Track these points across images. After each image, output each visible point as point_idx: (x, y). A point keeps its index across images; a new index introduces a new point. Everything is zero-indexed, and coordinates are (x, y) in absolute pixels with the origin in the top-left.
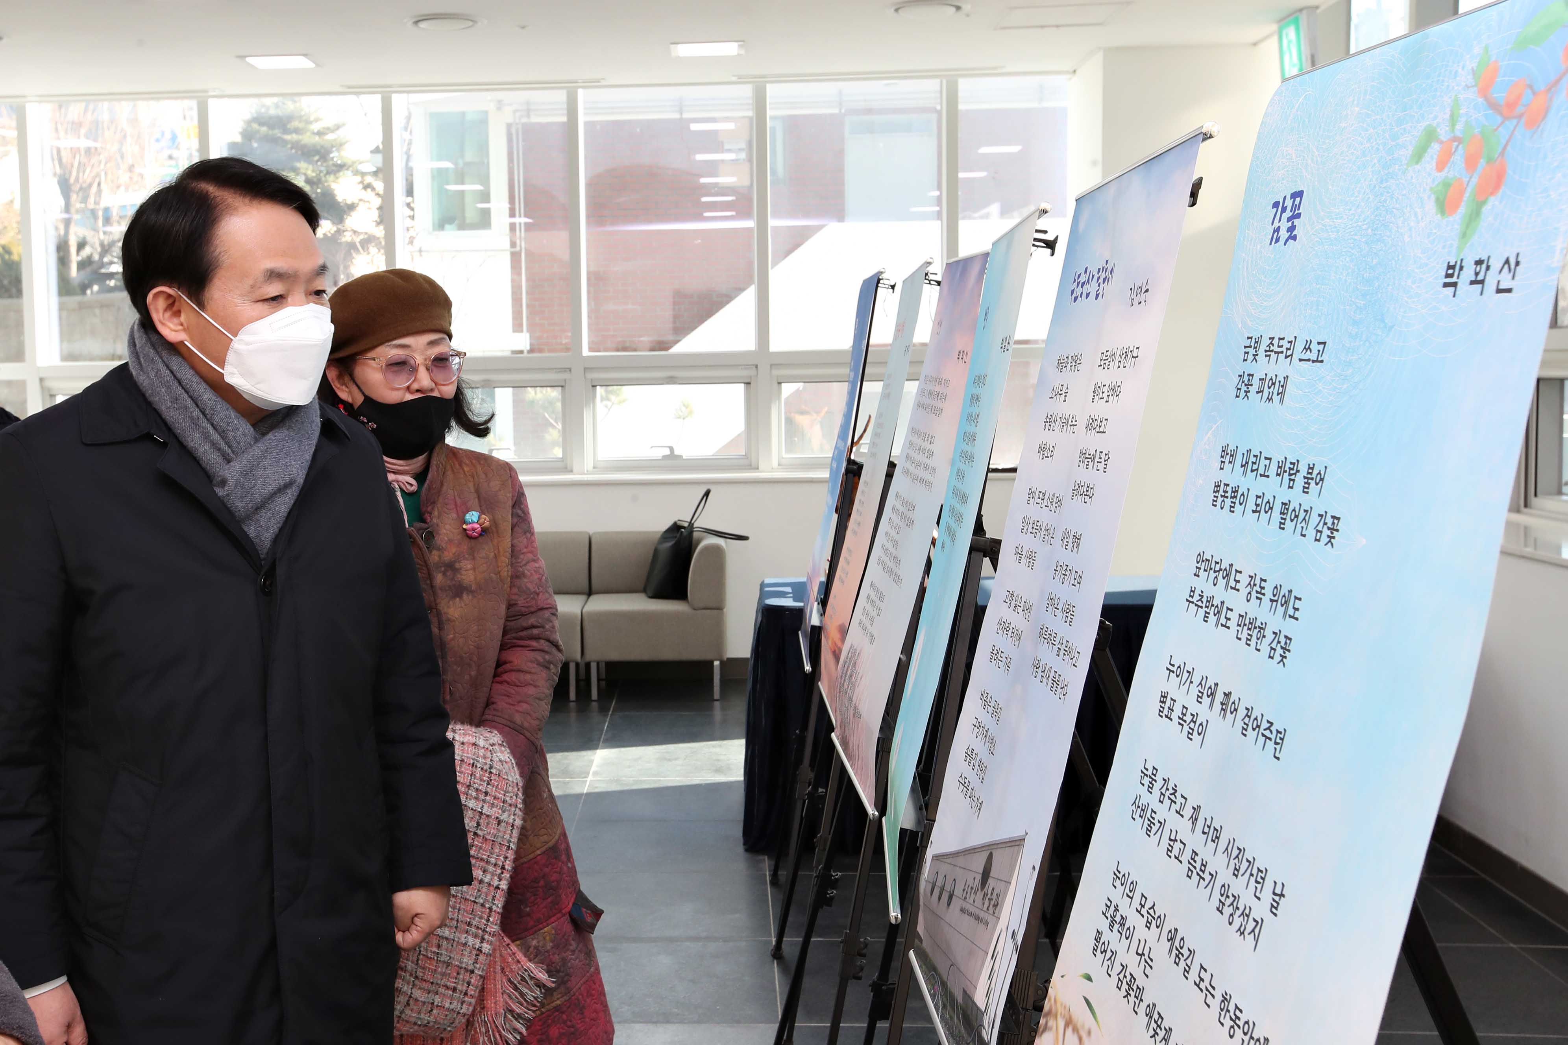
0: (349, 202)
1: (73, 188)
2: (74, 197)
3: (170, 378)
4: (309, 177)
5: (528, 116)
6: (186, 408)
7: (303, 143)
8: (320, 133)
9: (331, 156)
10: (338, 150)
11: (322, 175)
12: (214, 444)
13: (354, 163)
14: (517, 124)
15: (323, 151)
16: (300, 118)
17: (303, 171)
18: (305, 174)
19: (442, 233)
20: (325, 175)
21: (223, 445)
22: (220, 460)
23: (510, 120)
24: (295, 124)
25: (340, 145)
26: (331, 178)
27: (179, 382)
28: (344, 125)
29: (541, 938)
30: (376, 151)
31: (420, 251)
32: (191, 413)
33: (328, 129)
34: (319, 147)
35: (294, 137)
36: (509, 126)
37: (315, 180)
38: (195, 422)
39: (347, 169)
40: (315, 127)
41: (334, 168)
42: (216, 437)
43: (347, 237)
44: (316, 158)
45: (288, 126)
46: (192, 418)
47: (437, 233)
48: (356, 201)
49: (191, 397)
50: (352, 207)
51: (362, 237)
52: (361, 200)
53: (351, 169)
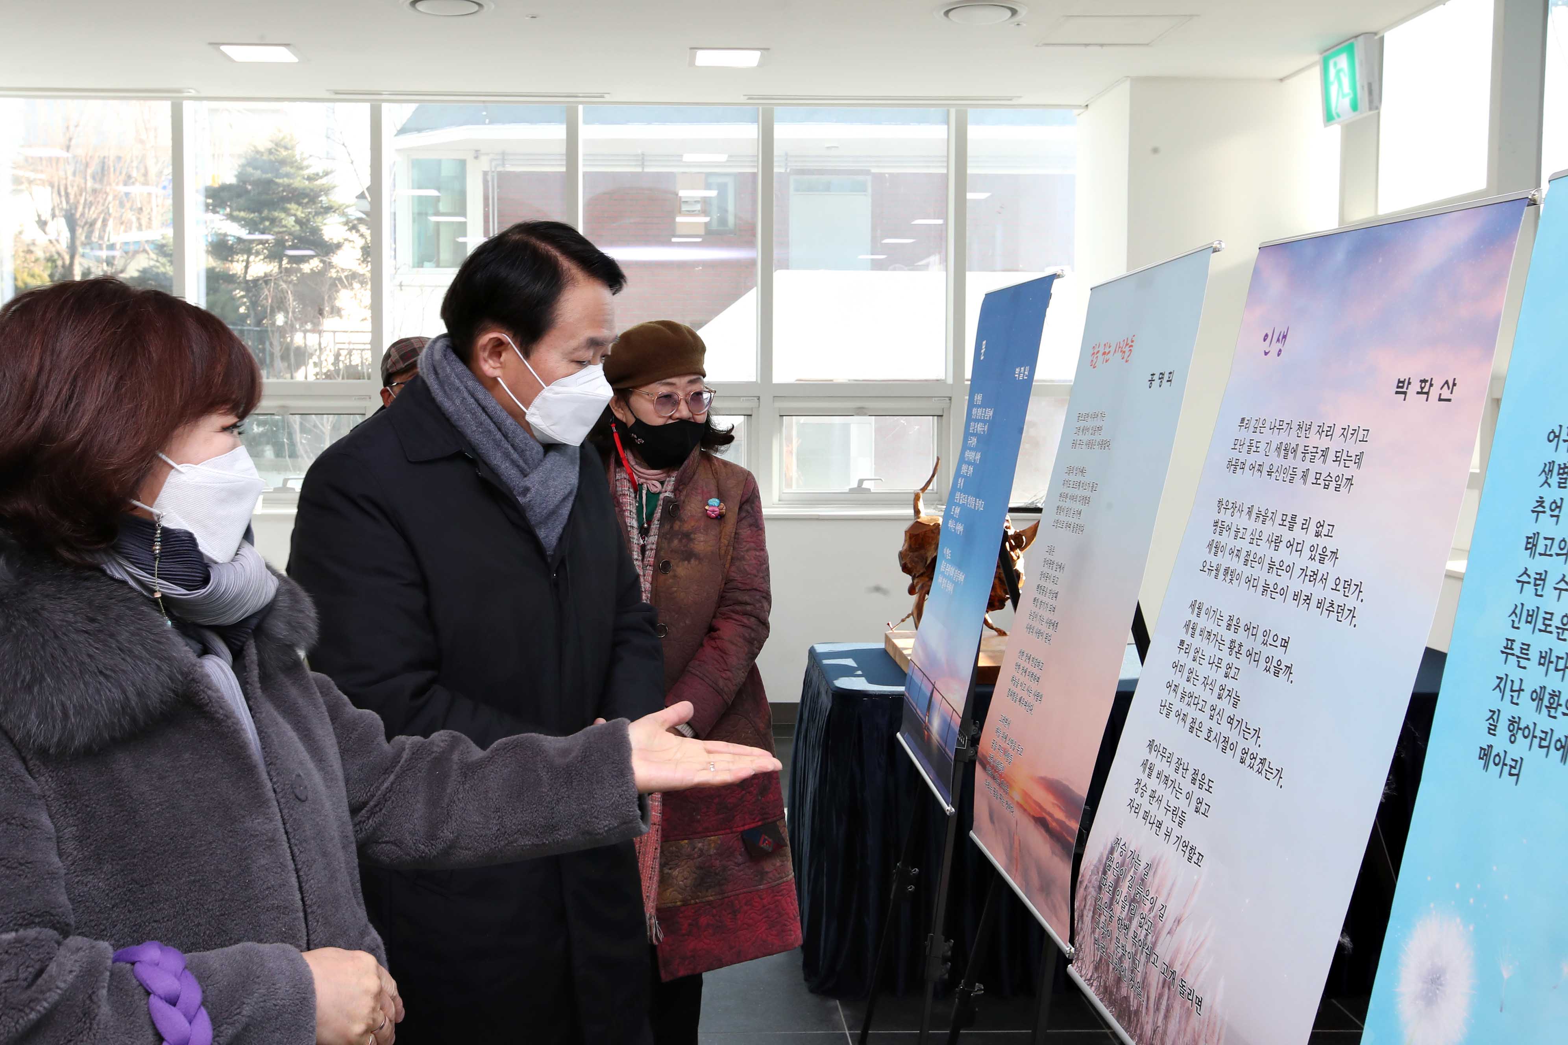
0: (335, 242)
1: (79, 222)
2: (79, 231)
3: (474, 405)
4: (299, 217)
5: (503, 165)
6: (490, 431)
7: (293, 186)
8: (309, 179)
9: (320, 199)
10: (326, 194)
11: (310, 216)
12: (514, 463)
13: (340, 206)
14: (493, 172)
15: (312, 194)
16: (292, 164)
17: (293, 212)
18: (295, 215)
19: (421, 269)
20: (313, 217)
21: (521, 463)
22: (518, 474)
23: (486, 169)
24: (287, 169)
25: (326, 191)
26: (319, 219)
27: (484, 409)
28: (332, 172)
29: (706, 843)
30: (362, 196)
31: (401, 285)
32: (495, 436)
33: (317, 174)
34: (308, 191)
35: (286, 181)
36: (485, 174)
37: (304, 220)
38: (498, 445)
39: (334, 212)
40: (306, 172)
41: (322, 210)
42: (515, 456)
43: (333, 273)
44: (306, 200)
45: (281, 171)
46: (494, 440)
47: (416, 270)
48: (342, 241)
49: (494, 423)
50: (339, 246)
51: (346, 274)
52: (346, 240)
53: (337, 211)
